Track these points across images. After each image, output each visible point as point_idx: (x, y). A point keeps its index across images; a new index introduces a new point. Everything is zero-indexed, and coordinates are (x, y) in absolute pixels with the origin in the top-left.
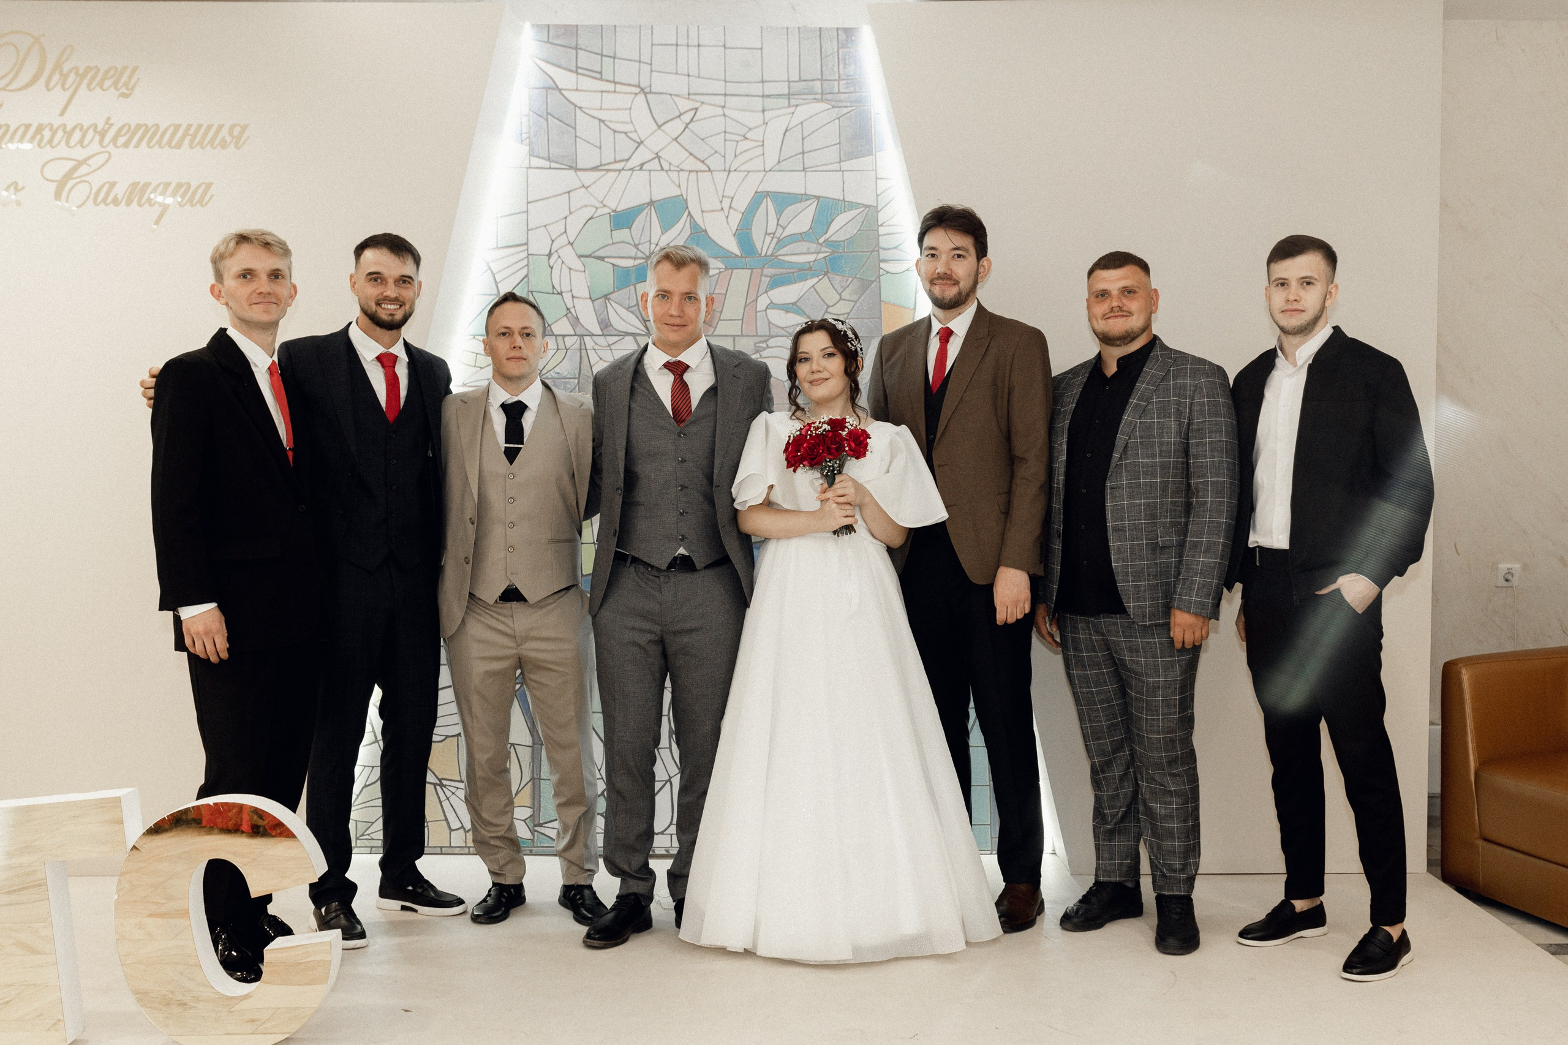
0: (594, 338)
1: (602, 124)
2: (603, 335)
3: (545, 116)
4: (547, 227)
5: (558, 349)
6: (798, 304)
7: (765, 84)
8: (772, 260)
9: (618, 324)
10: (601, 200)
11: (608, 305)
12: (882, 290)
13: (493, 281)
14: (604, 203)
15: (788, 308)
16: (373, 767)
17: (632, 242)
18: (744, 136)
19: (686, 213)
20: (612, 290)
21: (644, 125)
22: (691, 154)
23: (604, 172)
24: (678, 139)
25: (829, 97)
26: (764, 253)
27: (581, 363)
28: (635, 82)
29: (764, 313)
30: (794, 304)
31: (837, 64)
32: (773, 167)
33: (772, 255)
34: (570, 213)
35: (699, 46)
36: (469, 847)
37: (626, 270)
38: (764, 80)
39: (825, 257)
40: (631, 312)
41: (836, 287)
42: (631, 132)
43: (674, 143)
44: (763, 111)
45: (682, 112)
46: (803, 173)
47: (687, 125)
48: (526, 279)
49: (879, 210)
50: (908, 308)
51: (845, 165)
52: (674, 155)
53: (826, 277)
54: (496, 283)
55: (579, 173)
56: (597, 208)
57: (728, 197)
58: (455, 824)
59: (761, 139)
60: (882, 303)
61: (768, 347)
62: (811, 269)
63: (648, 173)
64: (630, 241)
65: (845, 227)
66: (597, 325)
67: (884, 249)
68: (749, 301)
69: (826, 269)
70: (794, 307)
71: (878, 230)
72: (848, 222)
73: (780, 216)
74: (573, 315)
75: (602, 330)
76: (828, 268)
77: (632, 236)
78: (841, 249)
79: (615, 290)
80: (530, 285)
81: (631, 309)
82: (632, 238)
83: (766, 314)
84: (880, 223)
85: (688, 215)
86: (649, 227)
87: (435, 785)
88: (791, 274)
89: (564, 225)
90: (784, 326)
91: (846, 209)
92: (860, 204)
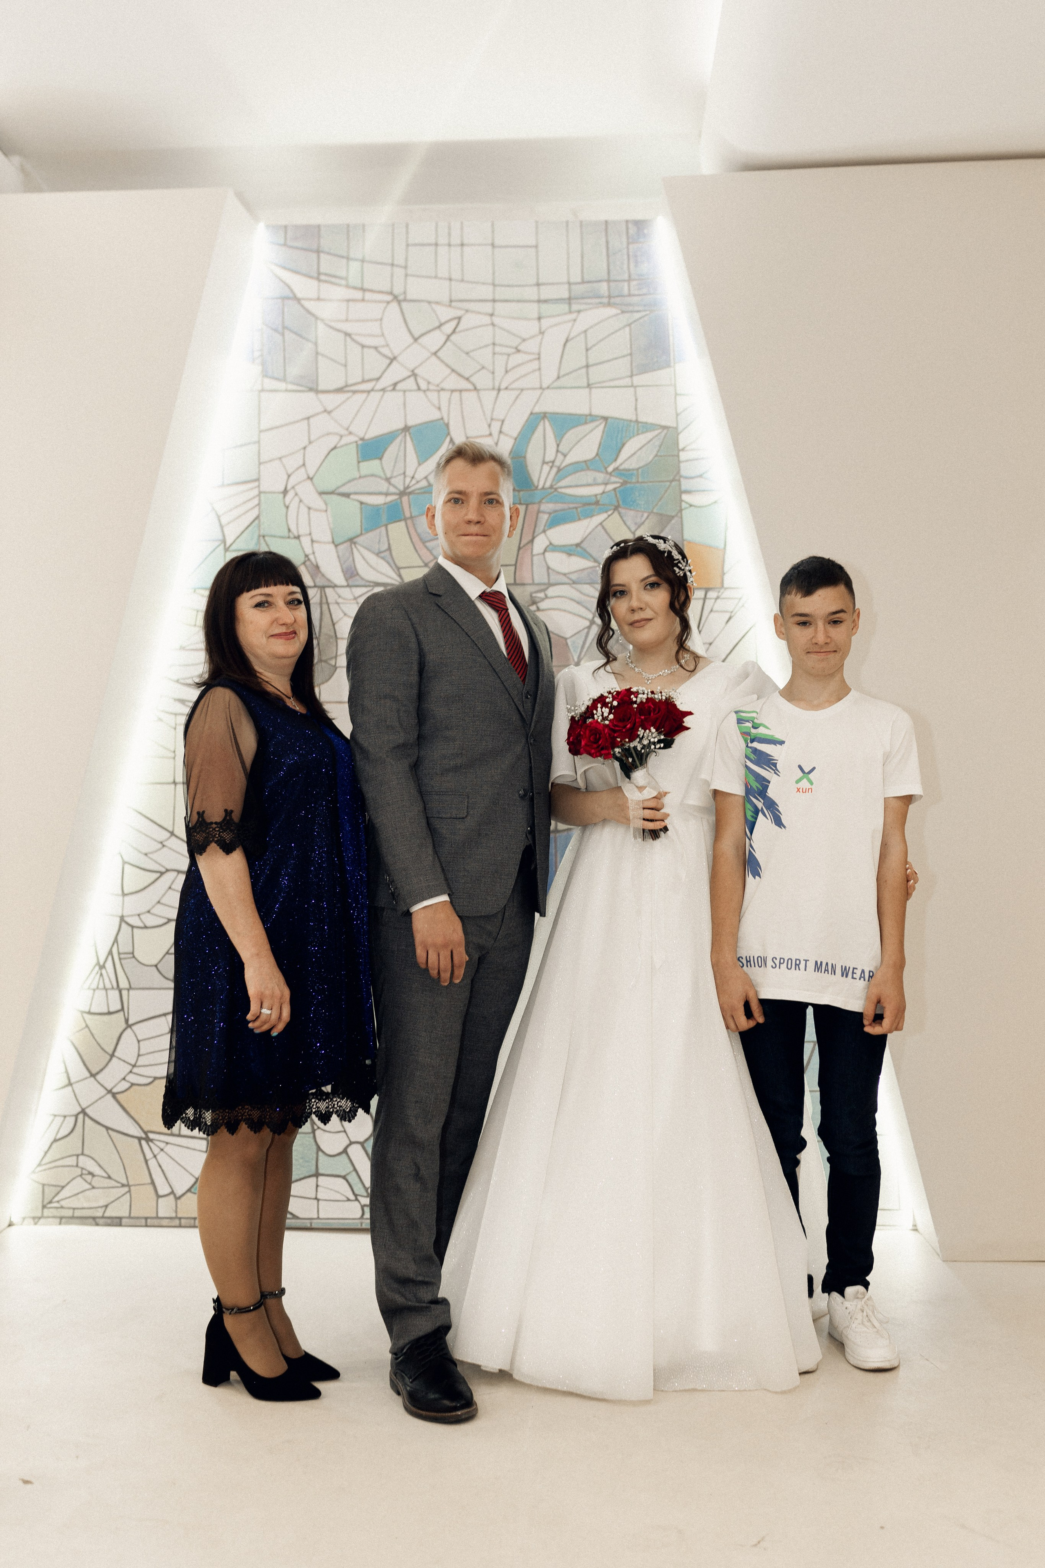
0: (336, 589)
1: (348, 339)
2: (348, 586)
3: (280, 329)
4: (284, 460)
6: (584, 545)
7: (542, 287)
8: (552, 492)
9: (366, 572)
10: (346, 427)
11: (355, 550)
12: (684, 525)
14: (351, 429)
15: (572, 550)
16: (65, 1117)
17: (383, 477)
18: (516, 348)
19: (448, 439)
20: (359, 532)
21: (398, 339)
22: (453, 370)
23: (350, 394)
24: (439, 354)
25: (618, 300)
26: (540, 487)
28: (387, 288)
29: (542, 556)
30: (578, 545)
31: (626, 262)
32: (552, 384)
33: (551, 487)
34: (310, 443)
35: (462, 245)
36: (180, 1219)
37: (376, 508)
38: (540, 281)
39: (615, 489)
40: (383, 558)
41: (628, 523)
42: (383, 346)
43: (434, 358)
44: (539, 319)
45: (443, 321)
46: (587, 390)
47: (449, 337)
48: (257, 522)
49: (679, 430)
50: (717, 548)
51: (637, 380)
52: (433, 372)
53: (616, 514)
54: (222, 527)
55: (321, 396)
56: (341, 436)
57: (498, 420)
58: (163, 1189)
59: (536, 350)
61: (546, 597)
62: (597, 503)
63: (401, 394)
64: (382, 474)
65: (639, 453)
66: (341, 575)
67: (686, 478)
68: (524, 542)
69: (616, 504)
70: (579, 549)
71: (678, 456)
72: (643, 447)
73: (560, 441)
74: (312, 563)
75: (347, 580)
76: (618, 501)
77: (383, 468)
78: (634, 480)
79: (363, 532)
80: (262, 526)
81: (382, 555)
82: (384, 471)
83: (544, 557)
84: (681, 447)
85: (450, 442)
86: (403, 458)
87: (140, 1139)
88: (575, 510)
89: (302, 456)
90: (566, 571)
91: (640, 432)
92: (656, 425)
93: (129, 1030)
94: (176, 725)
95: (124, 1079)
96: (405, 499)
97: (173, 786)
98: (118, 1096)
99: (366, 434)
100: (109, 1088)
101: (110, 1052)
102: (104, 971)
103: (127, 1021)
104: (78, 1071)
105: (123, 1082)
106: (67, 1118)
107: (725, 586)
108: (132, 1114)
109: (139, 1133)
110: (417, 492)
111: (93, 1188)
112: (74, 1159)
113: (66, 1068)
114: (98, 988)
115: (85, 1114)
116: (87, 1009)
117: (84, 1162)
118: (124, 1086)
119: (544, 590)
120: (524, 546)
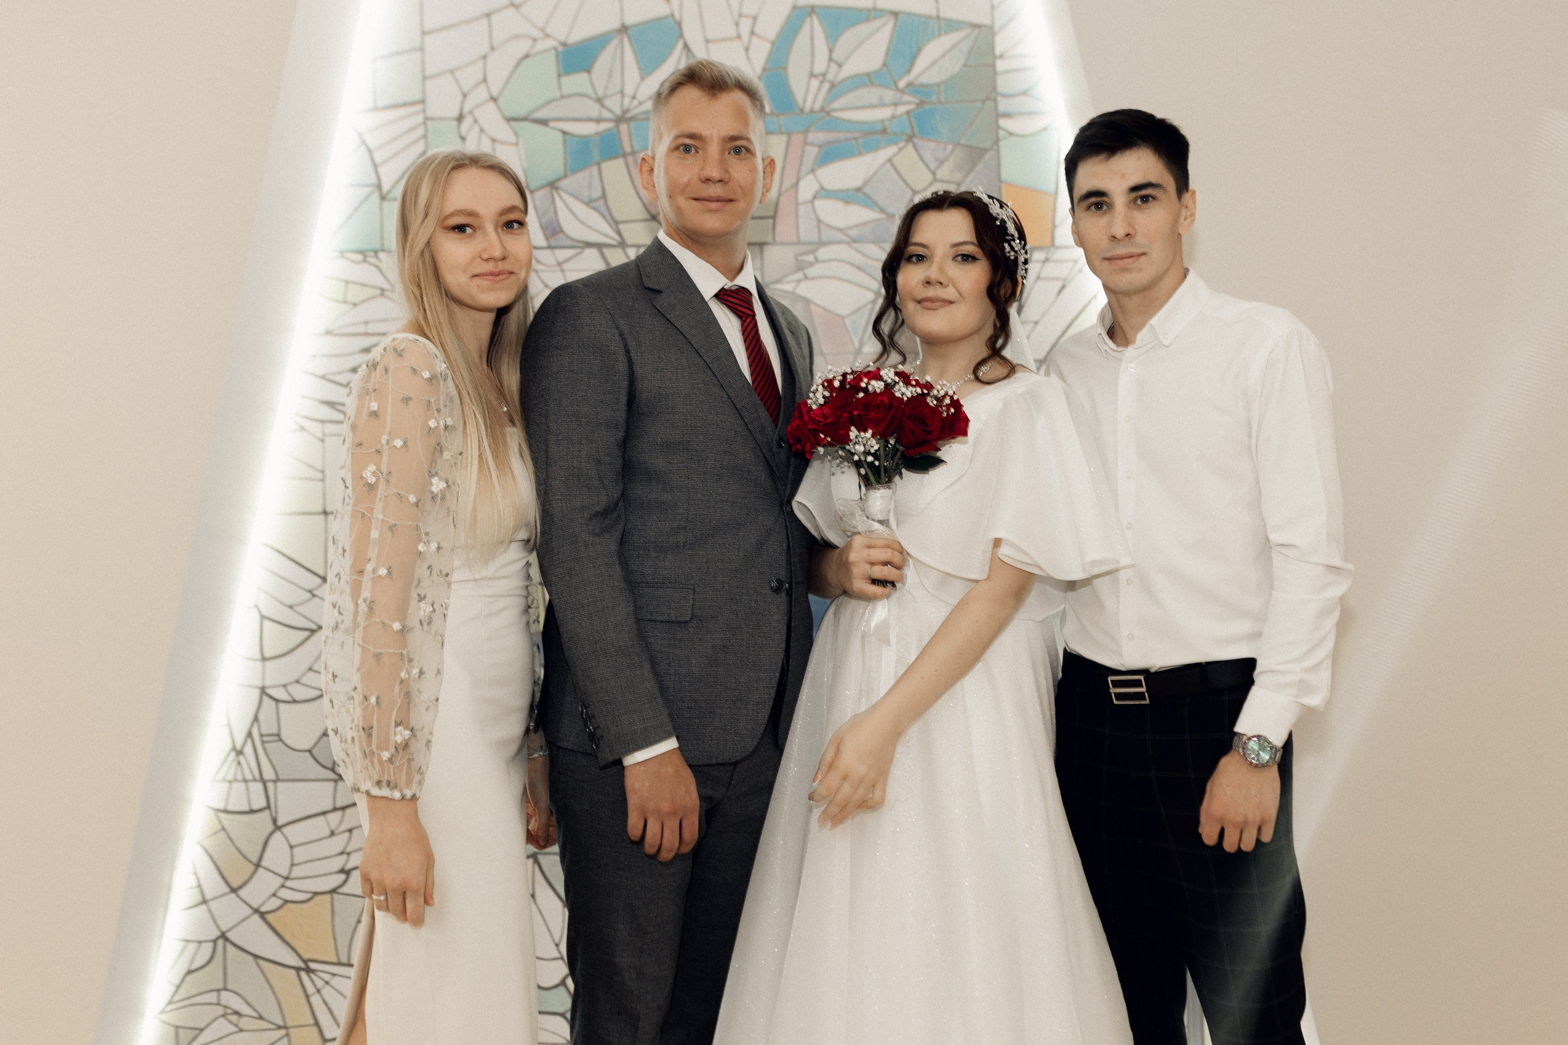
2: (550, 247)
4: (458, 74)
6: (866, 190)
8: (824, 116)
9: (572, 228)
10: (541, 26)
11: (557, 198)
12: (1003, 162)
13: (369, 164)
14: (548, 30)
15: (850, 196)
16: (200, 942)
17: (593, 96)
19: (680, 45)
20: (561, 172)
26: (807, 108)
30: (858, 190)
33: (822, 110)
34: (493, 48)
37: (585, 141)
39: (908, 113)
40: (595, 209)
41: (925, 158)
49: (997, 27)
50: (1046, 192)
53: (910, 146)
54: (375, 166)
56: (535, 40)
57: (747, 16)
58: (331, 1031)
60: (1003, 186)
61: (817, 260)
62: (884, 131)
64: (591, 93)
65: (940, 62)
66: (540, 231)
67: (1005, 96)
68: (786, 185)
69: (909, 131)
70: (860, 195)
71: (994, 66)
72: (946, 52)
73: (834, 45)
75: (547, 239)
76: (912, 128)
77: (592, 84)
78: (934, 99)
79: (569, 172)
81: (594, 205)
82: (594, 88)
83: (813, 207)
84: (998, 51)
85: (683, 48)
86: (619, 70)
87: (298, 969)
88: (854, 141)
89: (481, 69)
90: (841, 224)
91: (943, 32)
92: (964, 23)
93: (278, 834)
94: (324, 435)
95: (274, 895)
96: (623, 127)
97: (322, 517)
98: (268, 917)
99: (569, 33)
100: (255, 906)
101: (255, 860)
102: (241, 758)
103: (275, 821)
104: (214, 886)
105: (274, 899)
106: (203, 944)
107: (1057, 244)
108: (287, 938)
109: (295, 962)
110: (640, 117)
111: (241, 1030)
112: (215, 994)
113: (198, 880)
114: (235, 780)
115: (227, 939)
116: (221, 806)
117: (227, 998)
118: (275, 903)
119: (813, 252)
120: (787, 190)
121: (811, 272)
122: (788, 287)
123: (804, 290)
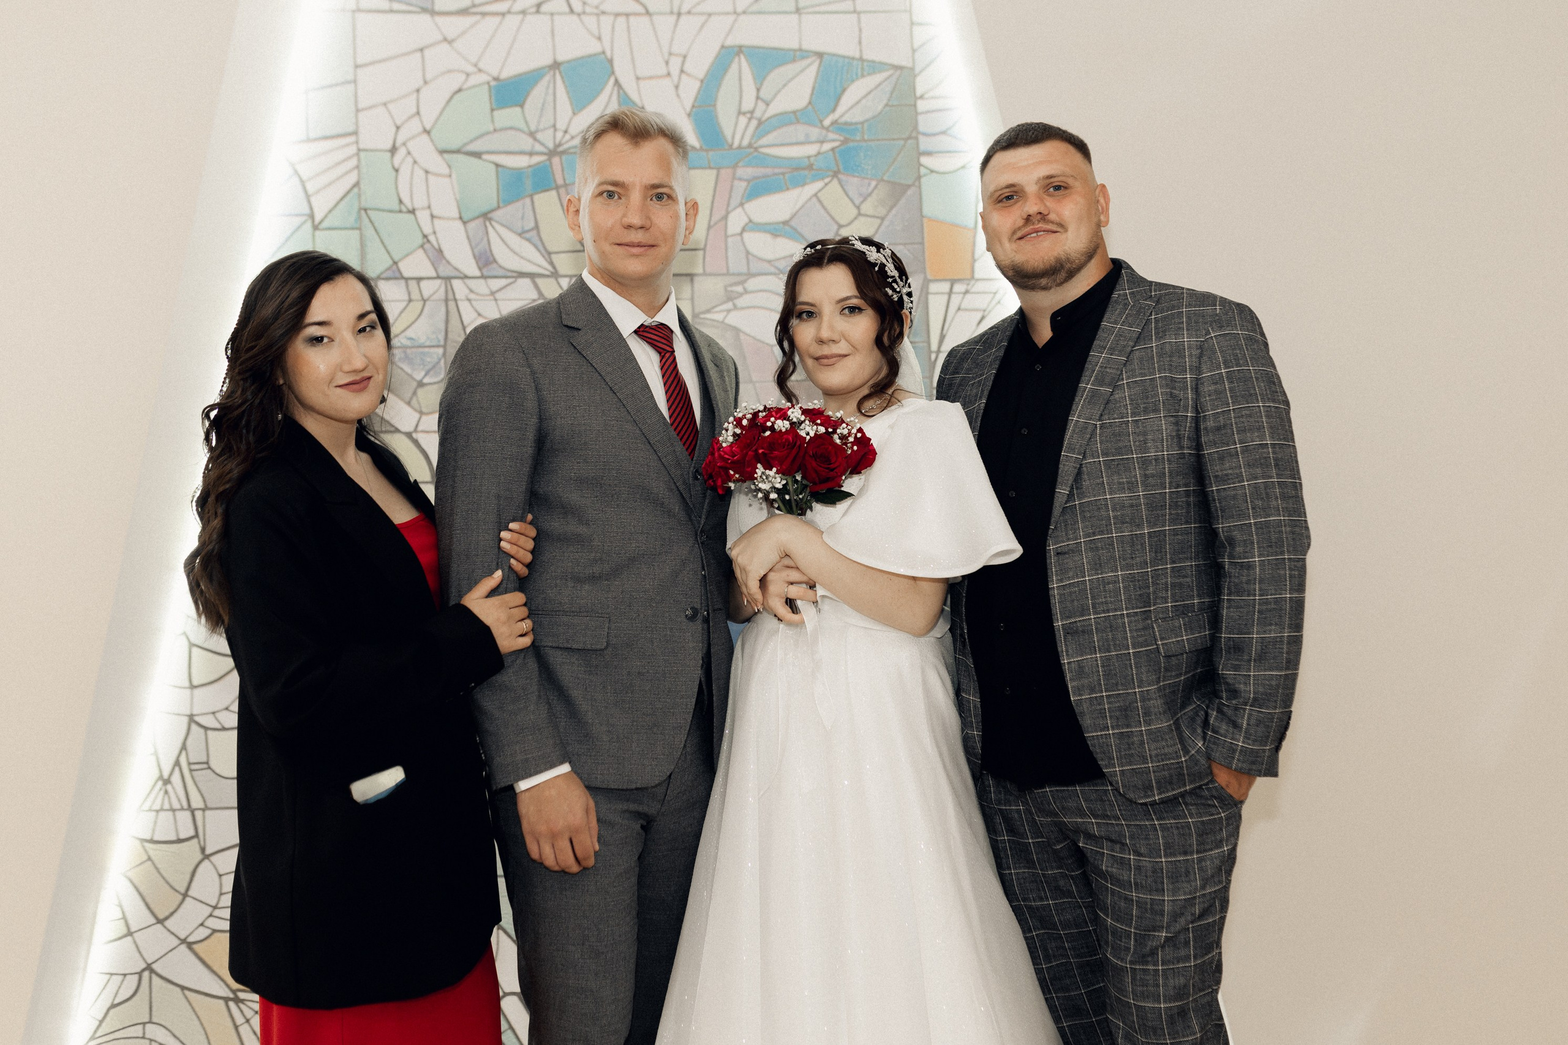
0: (467, 281)
2: (483, 277)
4: (389, 106)
5: (410, 301)
6: (793, 223)
8: (751, 153)
9: (505, 259)
10: (474, 60)
11: (490, 229)
12: (924, 198)
13: (302, 195)
14: (481, 65)
15: (776, 230)
16: (125, 975)
17: (526, 129)
19: (612, 80)
20: (495, 205)
23: (478, 17)
26: (736, 144)
27: (447, 321)
30: (785, 223)
32: (749, 6)
33: (750, 146)
34: (426, 82)
37: (517, 175)
39: (833, 149)
40: (528, 240)
41: (850, 194)
46: (795, 17)
48: (356, 190)
49: (917, 70)
50: (965, 228)
51: (861, 4)
53: (835, 181)
54: (308, 197)
55: (438, 19)
56: (468, 75)
57: (676, 55)
60: (925, 220)
61: (746, 292)
62: (810, 167)
63: (548, 17)
64: (523, 126)
65: (864, 101)
66: (473, 261)
67: (926, 135)
68: (715, 219)
69: (835, 169)
70: (787, 227)
71: (915, 106)
72: (870, 93)
73: (761, 84)
74: (433, 246)
75: (480, 269)
76: (838, 166)
77: (525, 118)
78: (858, 137)
79: (501, 205)
80: (363, 198)
81: (527, 235)
82: (526, 122)
83: (742, 239)
84: (918, 94)
85: (615, 85)
86: (552, 104)
87: (226, 1000)
88: (781, 177)
89: (414, 102)
90: (770, 257)
91: (865, 73)
92: (886, 64)
93: (206, 862)
95: (202, 925)
96: (556, 160)
98: (195, 947)
99: (501, 70)
100: (183, 937)
101: (183, 890)
102: (169, 787)
103: (203, 850)
104: (139, 916)
105: (201, 928)
106: (128, 977)
107: (977, 276)
108: (215, 968)
109: (224, 992)
112: (140, 1027)
113: (123, 913)
114: (162, 809)
115: (152, 971)
116: (148, 838)
117: (152, 1031)
118: (203, 933)
119: (742, 283)
120: (716, 224)
121: (741, 302)
122: (719, 317)
123: (733, 319)
